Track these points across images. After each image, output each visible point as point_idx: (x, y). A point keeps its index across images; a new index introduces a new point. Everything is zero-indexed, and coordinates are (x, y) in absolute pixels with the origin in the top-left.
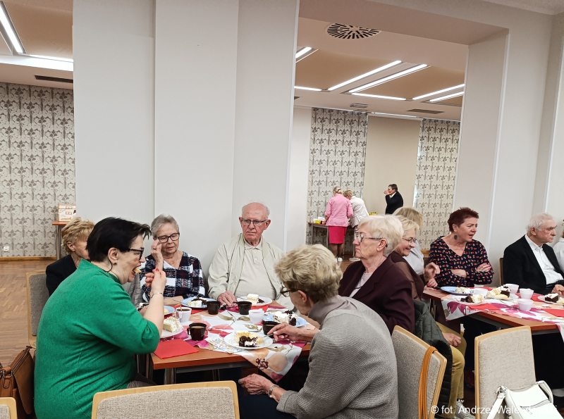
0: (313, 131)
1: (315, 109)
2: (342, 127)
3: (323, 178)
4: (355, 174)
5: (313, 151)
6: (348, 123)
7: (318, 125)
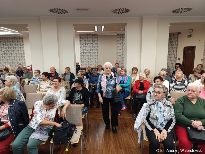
1: (80, 35)
2: (89, 39)
3: (85, 54)
4: (95, 53)
5: (81, 47)
6: (91, 38)
7: (82, 39)
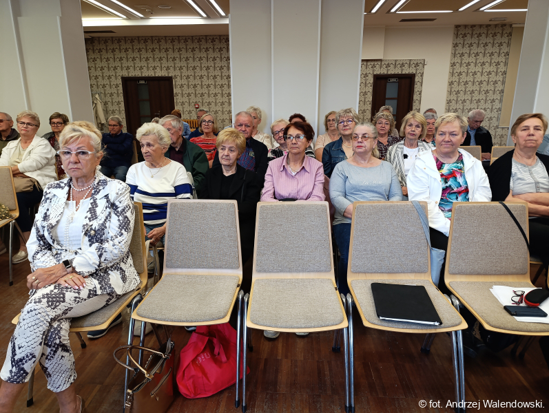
0: (454, 47)
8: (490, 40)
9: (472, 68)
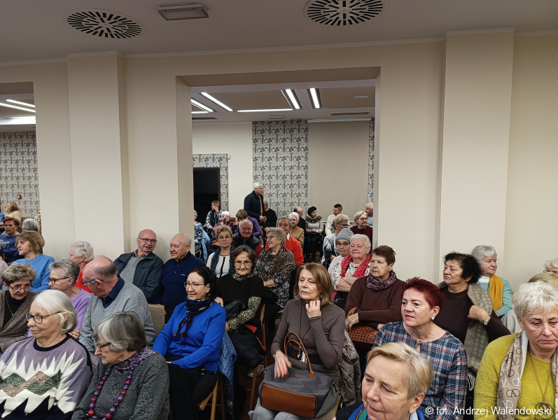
0: (254, 142)
1: (255, 123)
2: (281, 135)
4: (299, 177)
5: (255, 159)
6: (288, 131)
7: (259, 136)
8: (287, 135)
9: (274, 163)
